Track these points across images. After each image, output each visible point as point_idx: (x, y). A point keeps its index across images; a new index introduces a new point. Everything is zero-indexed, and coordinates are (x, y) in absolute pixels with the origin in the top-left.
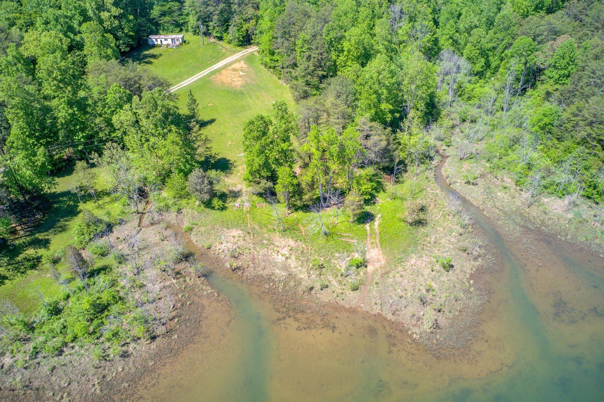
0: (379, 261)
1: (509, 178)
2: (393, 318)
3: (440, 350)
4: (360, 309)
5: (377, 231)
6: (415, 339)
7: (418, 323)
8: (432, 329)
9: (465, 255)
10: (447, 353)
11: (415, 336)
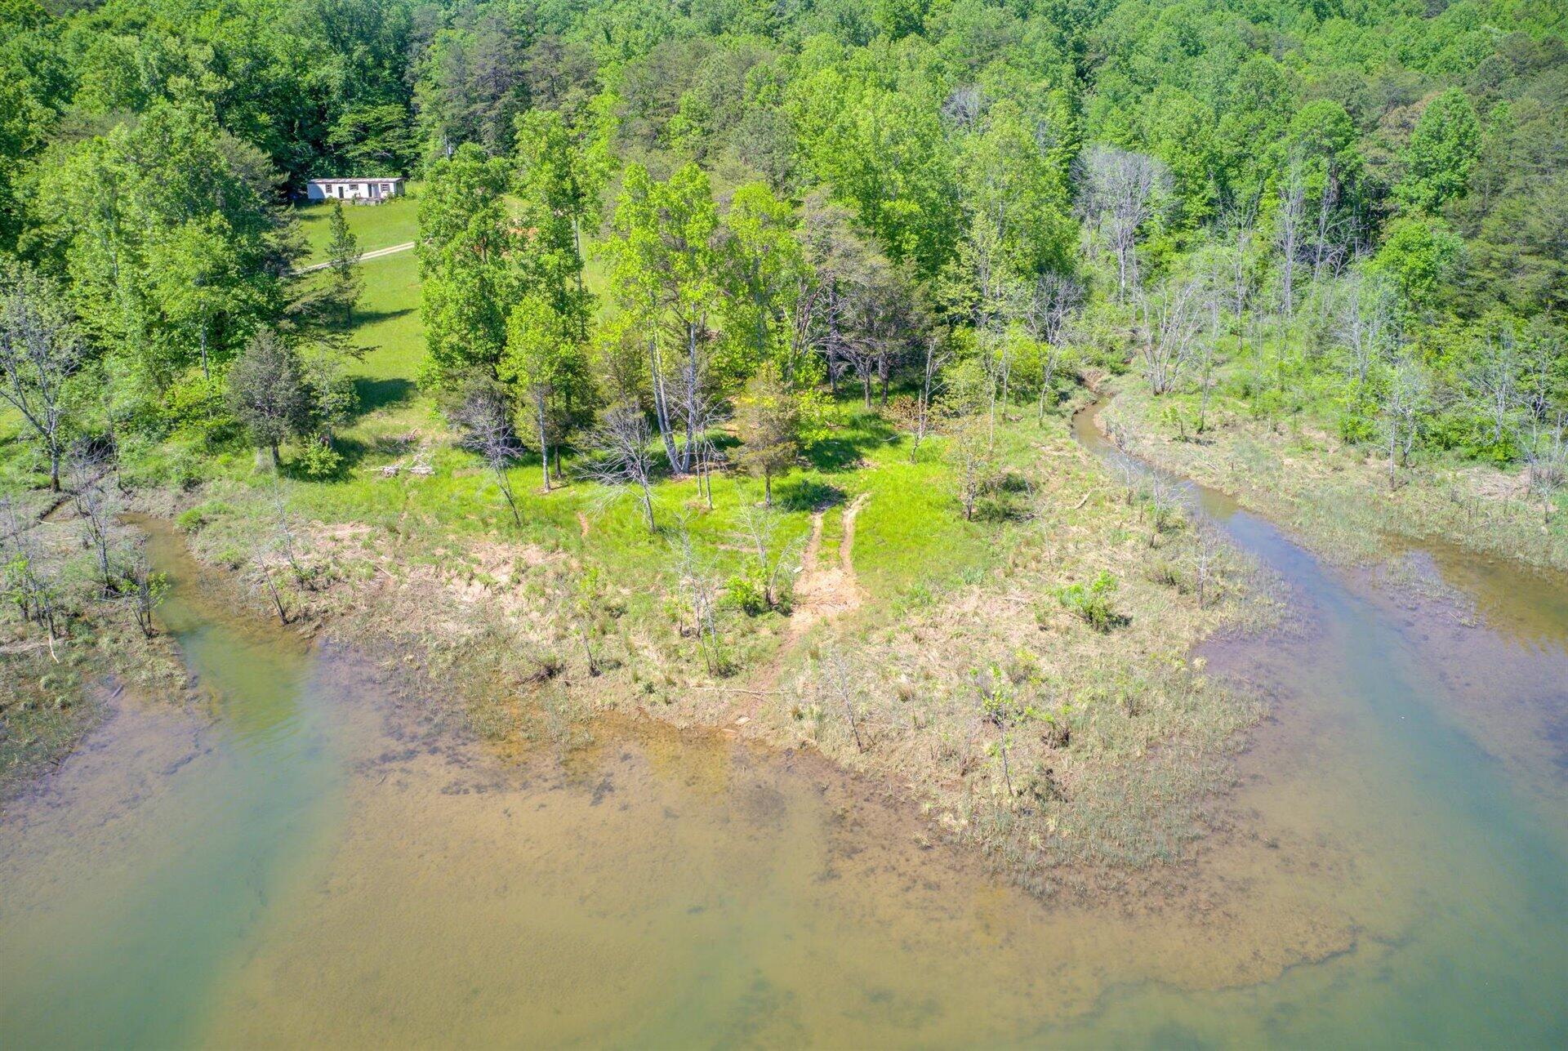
0: (838, 600)
1: (1319, 429)
2: (862, 763)
3: (1058, 873)
4: (730, 734)
5: (850, 531)
6: (949, 831)
7: (967, 779)
8: (1026, 798)
9: (1173, 593)
10: (1091, 885)
11: (946, 819)
